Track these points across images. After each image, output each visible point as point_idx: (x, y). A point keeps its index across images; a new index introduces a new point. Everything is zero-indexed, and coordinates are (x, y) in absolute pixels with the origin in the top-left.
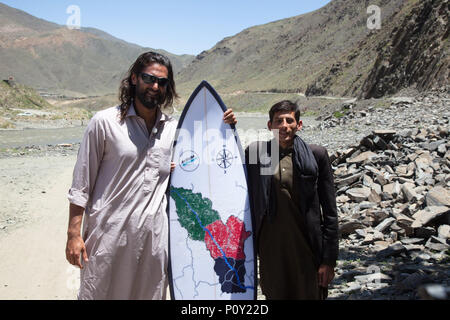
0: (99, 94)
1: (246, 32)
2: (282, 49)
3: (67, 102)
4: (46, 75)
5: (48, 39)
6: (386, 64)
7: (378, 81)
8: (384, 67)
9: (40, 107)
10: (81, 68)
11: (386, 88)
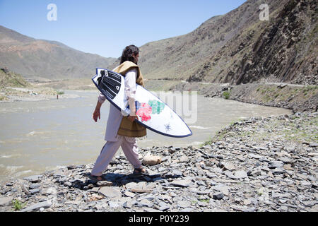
0: (60, 80)
1: (147, 45)
2: (170, 55)
3: (41, 84)
4: (27, 68)
5: (28, 47)
6: (250, 62)
7: (245, 73)
8: (248, 64)
9: (25, 86)
10: (48, 64)
11: (250, 77)
